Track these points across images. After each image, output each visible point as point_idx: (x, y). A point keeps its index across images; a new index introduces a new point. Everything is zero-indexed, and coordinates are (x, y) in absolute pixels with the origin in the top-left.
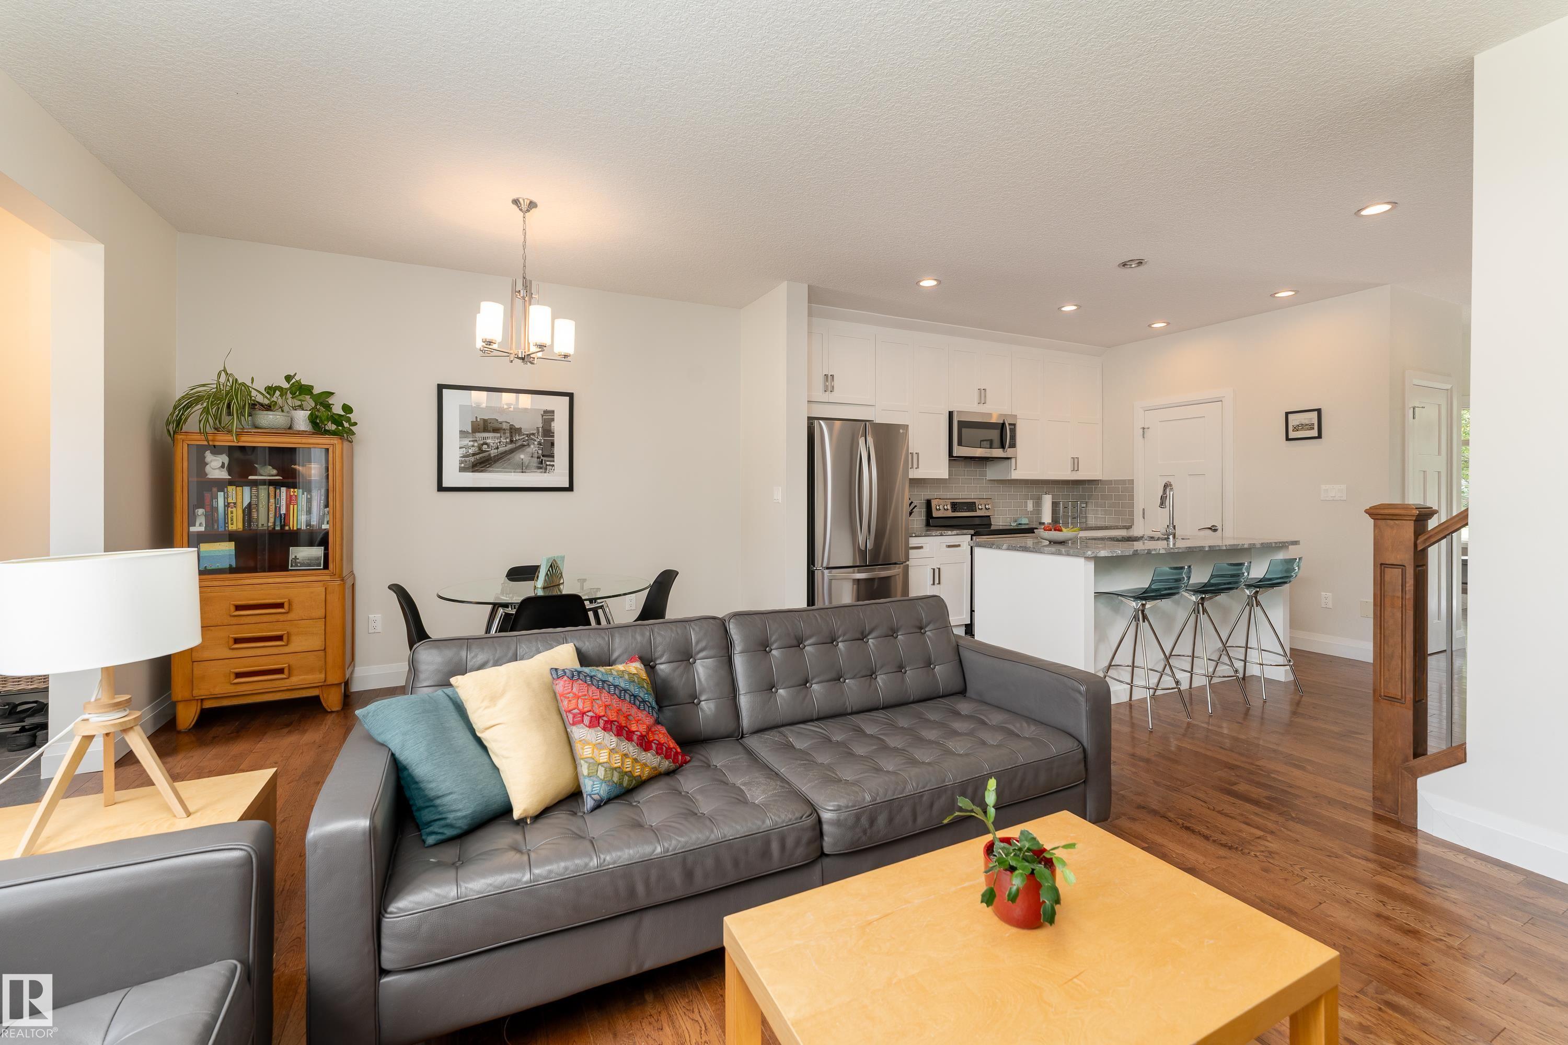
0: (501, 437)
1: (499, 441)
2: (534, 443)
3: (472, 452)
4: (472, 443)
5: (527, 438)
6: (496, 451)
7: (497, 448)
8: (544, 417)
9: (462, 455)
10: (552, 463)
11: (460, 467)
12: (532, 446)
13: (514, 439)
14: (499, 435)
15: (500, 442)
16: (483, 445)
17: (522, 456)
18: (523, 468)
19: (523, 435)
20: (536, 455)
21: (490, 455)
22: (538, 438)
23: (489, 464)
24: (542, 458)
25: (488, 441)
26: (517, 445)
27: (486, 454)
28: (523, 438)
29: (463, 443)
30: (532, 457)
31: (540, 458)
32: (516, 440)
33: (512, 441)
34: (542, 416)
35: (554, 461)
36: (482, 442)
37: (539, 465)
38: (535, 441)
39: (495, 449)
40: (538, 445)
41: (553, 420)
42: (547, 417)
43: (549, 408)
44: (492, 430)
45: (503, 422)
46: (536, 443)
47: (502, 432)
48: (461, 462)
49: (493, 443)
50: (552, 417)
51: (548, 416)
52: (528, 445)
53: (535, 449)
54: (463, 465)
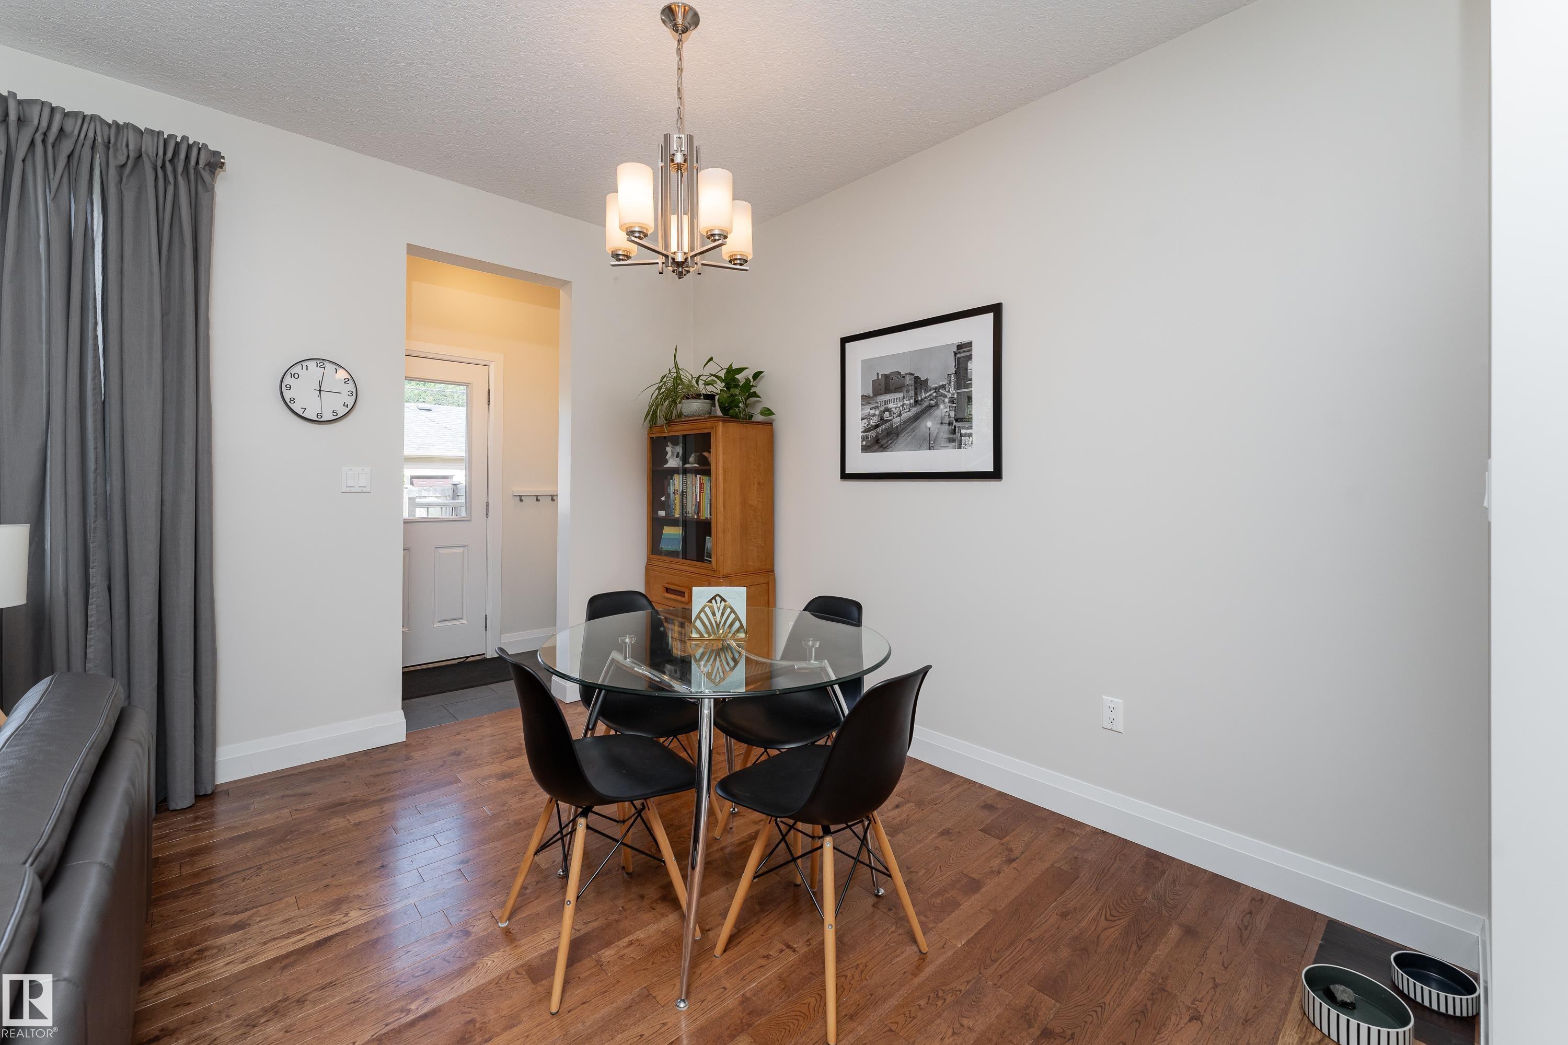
0: (904, 398)
1: (901, 403)
2: (944, 401)
3: (873, 424)
4: (872, 412)
5: (934, 394)
6: (898, 419)
7: (900, 415)
8: (958, 356)
9: (863, 430)
10: (968, 431)
11: (862, 446)
12: (942, 406)
13: (920, 399)
14: (901, 395)
15: (903, 406)
16: (884, 412)
17: (929, 424)
18: (930, 443)
19: (931, 390)
20: (946, 420)
21: (891, 426)
22: (949, 391)
23: (891, 439)
24: (955, 423)
25: (890, 406)
26: (924, 406)
27: (888, 424)
28: (930, 395)
29: (864, 412)
30: (942, 423)
31: (952, 424)
32: (922, 400)
33: (916, 402)
34: (955, 354)
35: (971, 428)
36: (883, 408)
37: (952, 436)
38: (946, 396)
39: (897, 417)
40: (949, 402)
41: (970, 358)
42: (962, 355)
43: (965, 340)
44: (893, 389)
45: (906, 374)
46: (947, 400)
47: (905, 389)
48: (863, 439)
49: (896, 408)
50: (969, 353)
51: (963, 352)
52: (937, 405)
53: (946, 410)
54: (864, 443)
